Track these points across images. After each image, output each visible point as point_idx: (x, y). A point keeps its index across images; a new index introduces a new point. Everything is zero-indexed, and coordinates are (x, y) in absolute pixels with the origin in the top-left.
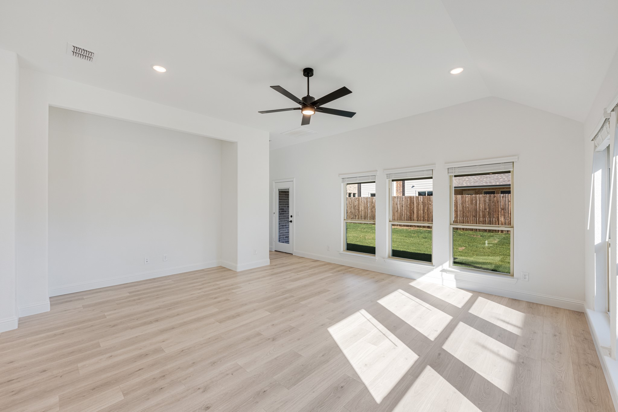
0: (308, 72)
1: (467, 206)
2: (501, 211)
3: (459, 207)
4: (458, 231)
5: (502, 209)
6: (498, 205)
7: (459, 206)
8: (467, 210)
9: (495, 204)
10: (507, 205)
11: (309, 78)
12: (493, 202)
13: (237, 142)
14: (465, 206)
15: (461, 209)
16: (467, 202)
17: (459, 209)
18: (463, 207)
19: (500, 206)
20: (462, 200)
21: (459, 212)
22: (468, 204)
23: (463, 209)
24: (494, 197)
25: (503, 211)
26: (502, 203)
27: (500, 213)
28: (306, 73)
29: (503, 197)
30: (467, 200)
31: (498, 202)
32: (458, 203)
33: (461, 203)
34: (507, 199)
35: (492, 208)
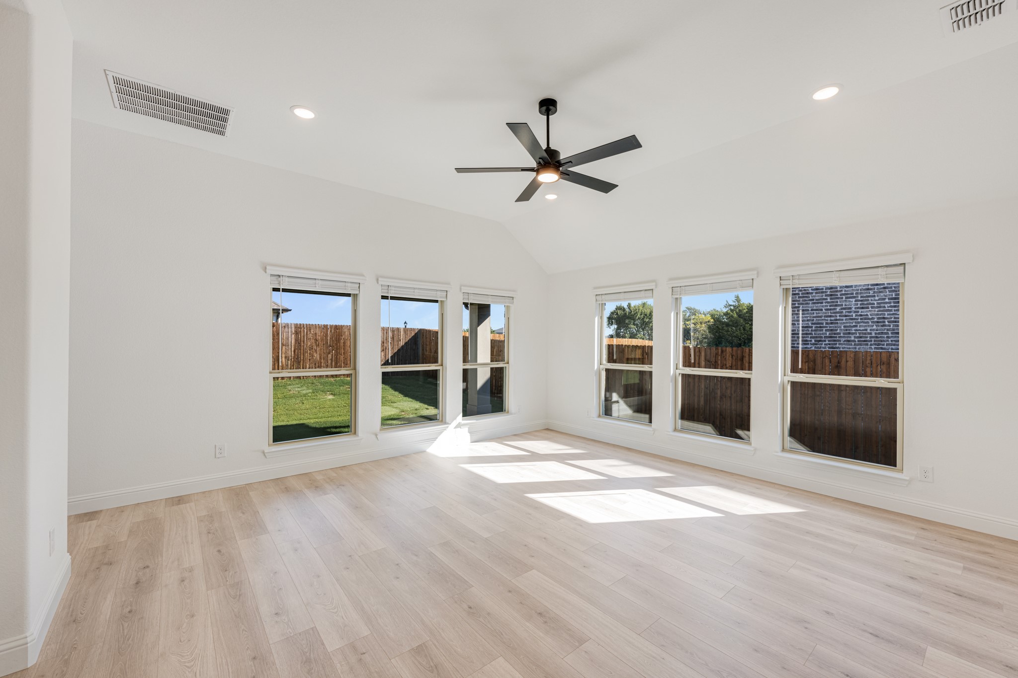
0: (548, 106)
11: (550, 117)
28: (544, 108)
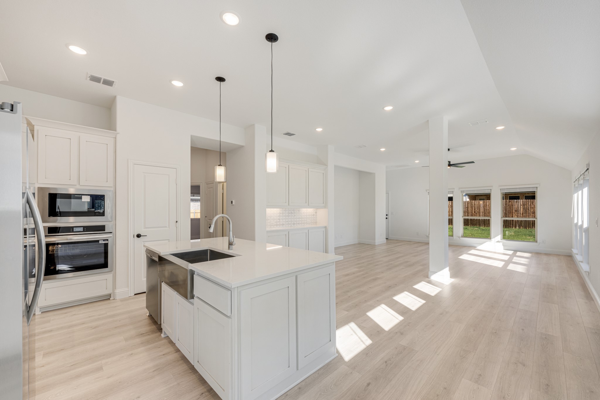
1: (488, 208)
2: (515, 212)
3: (481, 210)
4: (480, 227)
5: (516, 211)
6: (513, 208)
7: (481, 208)
8: (488, 211)
9: (510, 207)
10: (519, 208)
12: (509, 205)
13: (374, 173)
14: (486, 209)
15: (483, 211)
16: (488, 206)
17: (481, 211)
18: (484, 209)
19: (514, 208)
20: (483, 204)
21: (481, 213)
22: (489, 207)
23: (484, 210)
24: (510, 202)
25: (516, 212)
26: (516, 206)
27: (514, 214)
29: (516, 202)
30: (488, 204)
31: (512, 205)
32: (481, 206)
33: (483, 206)
34: (519, 203)
35: (508, 210)
